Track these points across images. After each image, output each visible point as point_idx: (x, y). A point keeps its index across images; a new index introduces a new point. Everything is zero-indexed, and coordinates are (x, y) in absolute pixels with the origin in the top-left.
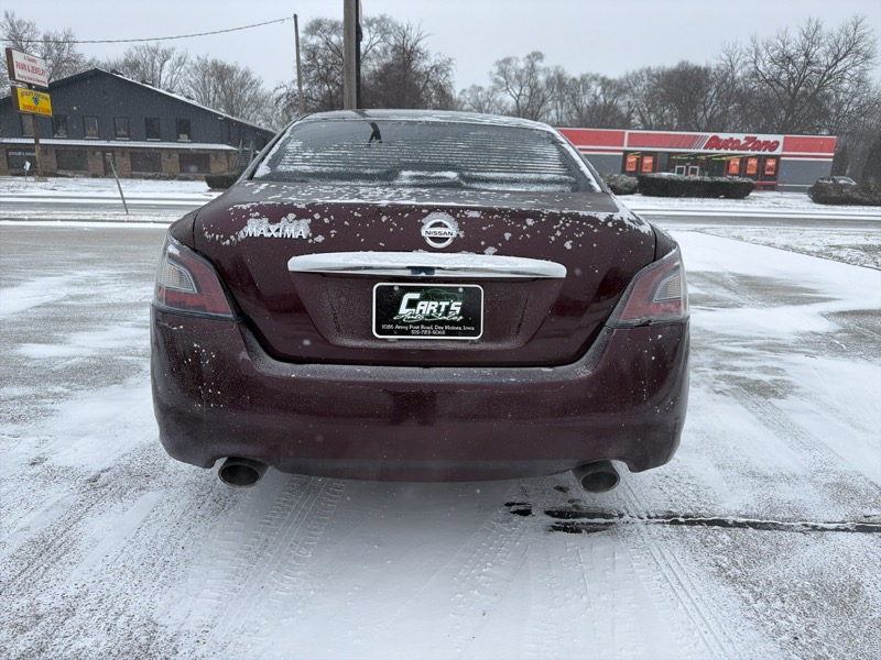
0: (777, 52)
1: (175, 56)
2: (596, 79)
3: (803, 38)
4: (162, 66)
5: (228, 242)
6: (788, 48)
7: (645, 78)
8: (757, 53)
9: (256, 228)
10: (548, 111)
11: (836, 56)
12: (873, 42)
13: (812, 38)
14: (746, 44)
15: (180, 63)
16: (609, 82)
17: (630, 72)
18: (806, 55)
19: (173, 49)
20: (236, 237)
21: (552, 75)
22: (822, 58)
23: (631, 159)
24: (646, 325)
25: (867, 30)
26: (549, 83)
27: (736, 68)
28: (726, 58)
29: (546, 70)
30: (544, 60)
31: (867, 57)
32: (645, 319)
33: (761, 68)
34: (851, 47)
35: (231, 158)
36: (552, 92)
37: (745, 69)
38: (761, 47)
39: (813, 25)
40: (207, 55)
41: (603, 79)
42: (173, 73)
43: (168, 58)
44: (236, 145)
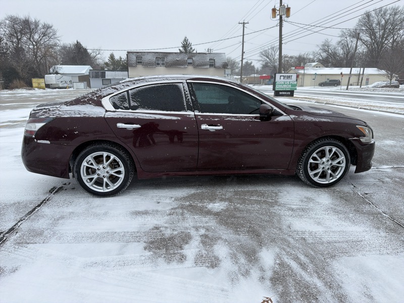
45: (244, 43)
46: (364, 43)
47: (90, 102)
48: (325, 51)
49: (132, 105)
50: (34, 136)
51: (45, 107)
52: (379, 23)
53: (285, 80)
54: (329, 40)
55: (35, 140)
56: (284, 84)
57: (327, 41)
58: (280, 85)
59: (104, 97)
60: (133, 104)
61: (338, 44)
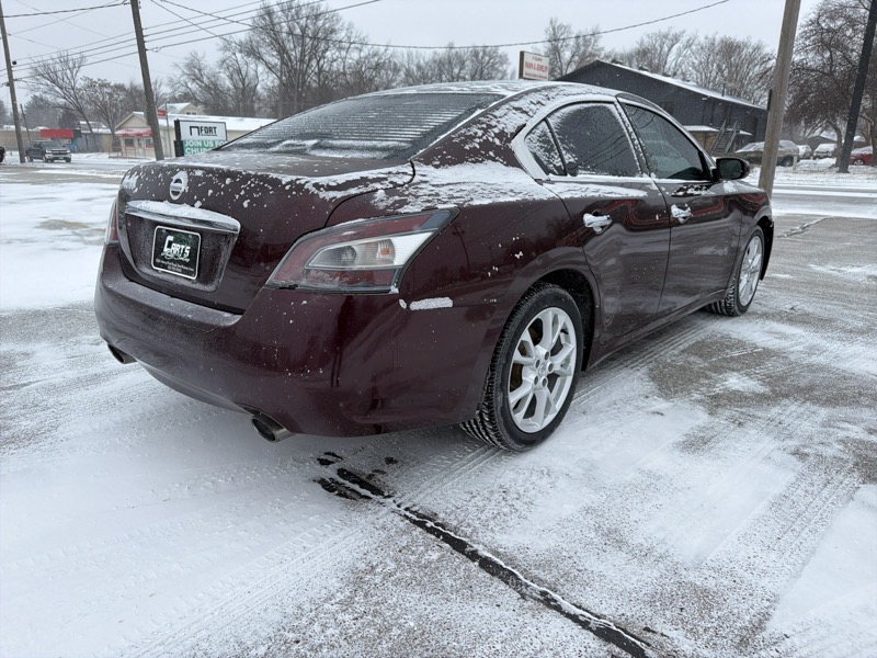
1: (684, 39)
4: (670, 50)
15: (688, 45)
19: (684, 32)
24: (292, 288)
32: (293, 283)
35: (709, 140)
40: (717, 33)
42: (679, 55)
43: (677, 41)
44: (718, 126)
45: (8, 38)
46: (270, 68)
47: (491, 153)
48: (197, 78)
49: (567, 162)
50: (395, 290)
51: (364, 174)
52: (290, 33)
53: (201, 137)
54: (200, 56)
55: (403, 304)
56: (203, 146)
57: (194, 56)
58: (194, 147)
59: (514, 135)
60: (569, 158)
61: (221, 66)
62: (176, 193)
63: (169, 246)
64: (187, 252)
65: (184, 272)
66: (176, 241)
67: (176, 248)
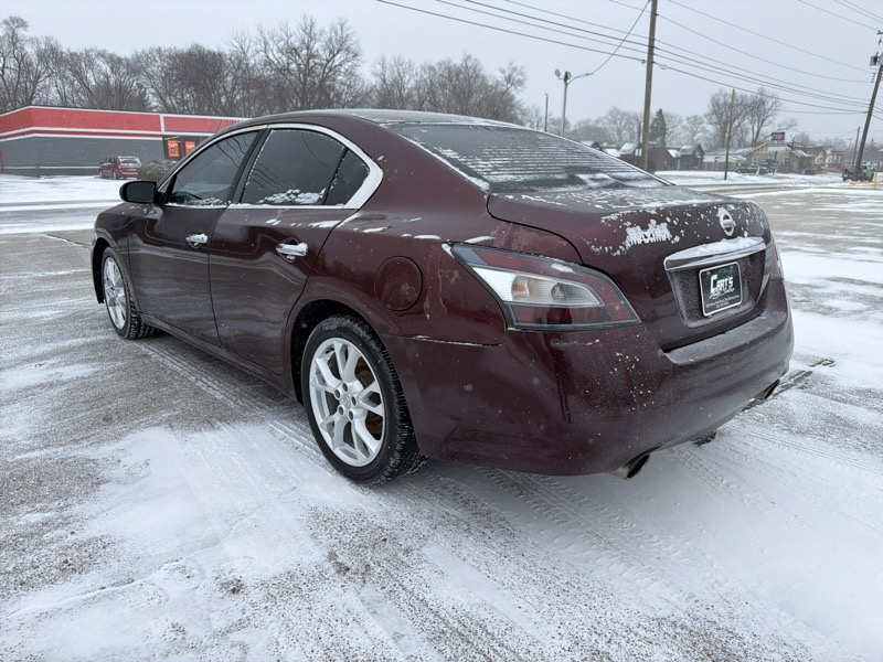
0: (282, 43)
2: (103, 56)
3: (301, 32)
5: (618, 252)
6: (292, 40)
7: (157, 58)
8: (266, 43)
9: (635, 236)
10: (46, 88)
11: (331, 52)
12: (357, 42)
13: (309, 31)
14: (254, 33)
16: (120, 60)
17: (139, 51)
18: (308, 49)
20: (624, 246)
21: (43, 46)
22: (321, 52)
23: (173, 145)
25: (350, 31)
26: (42, 56)
27: (248, 55)
28: (237, 45)
29: (32, 41)
30: (29, 29)
31: (355, 55)
33: (271, 57)
34: (340, 45)
36: (47, 68)
37: (257, 58)
38: (267, 37)
39: (309, 23)
41: (111, 56)
62: (729, 229)
63: (715, 286)
64: (731, 282)
65: (731, 302)
66: (719, 278)
67: (721, 284)
